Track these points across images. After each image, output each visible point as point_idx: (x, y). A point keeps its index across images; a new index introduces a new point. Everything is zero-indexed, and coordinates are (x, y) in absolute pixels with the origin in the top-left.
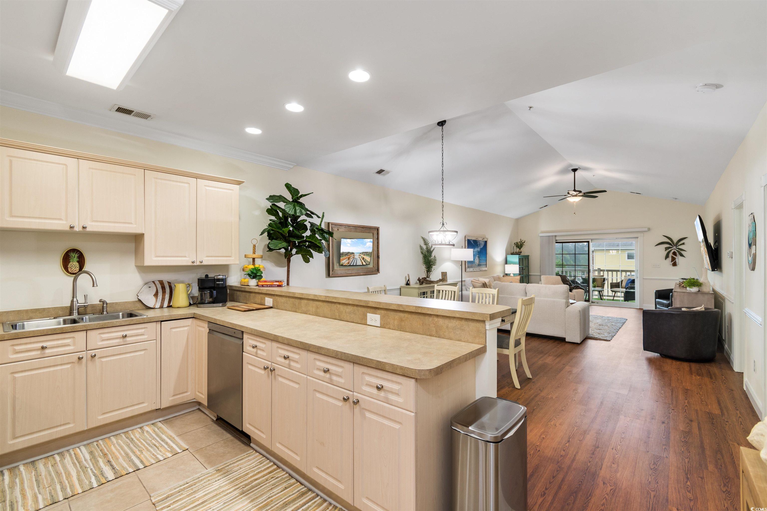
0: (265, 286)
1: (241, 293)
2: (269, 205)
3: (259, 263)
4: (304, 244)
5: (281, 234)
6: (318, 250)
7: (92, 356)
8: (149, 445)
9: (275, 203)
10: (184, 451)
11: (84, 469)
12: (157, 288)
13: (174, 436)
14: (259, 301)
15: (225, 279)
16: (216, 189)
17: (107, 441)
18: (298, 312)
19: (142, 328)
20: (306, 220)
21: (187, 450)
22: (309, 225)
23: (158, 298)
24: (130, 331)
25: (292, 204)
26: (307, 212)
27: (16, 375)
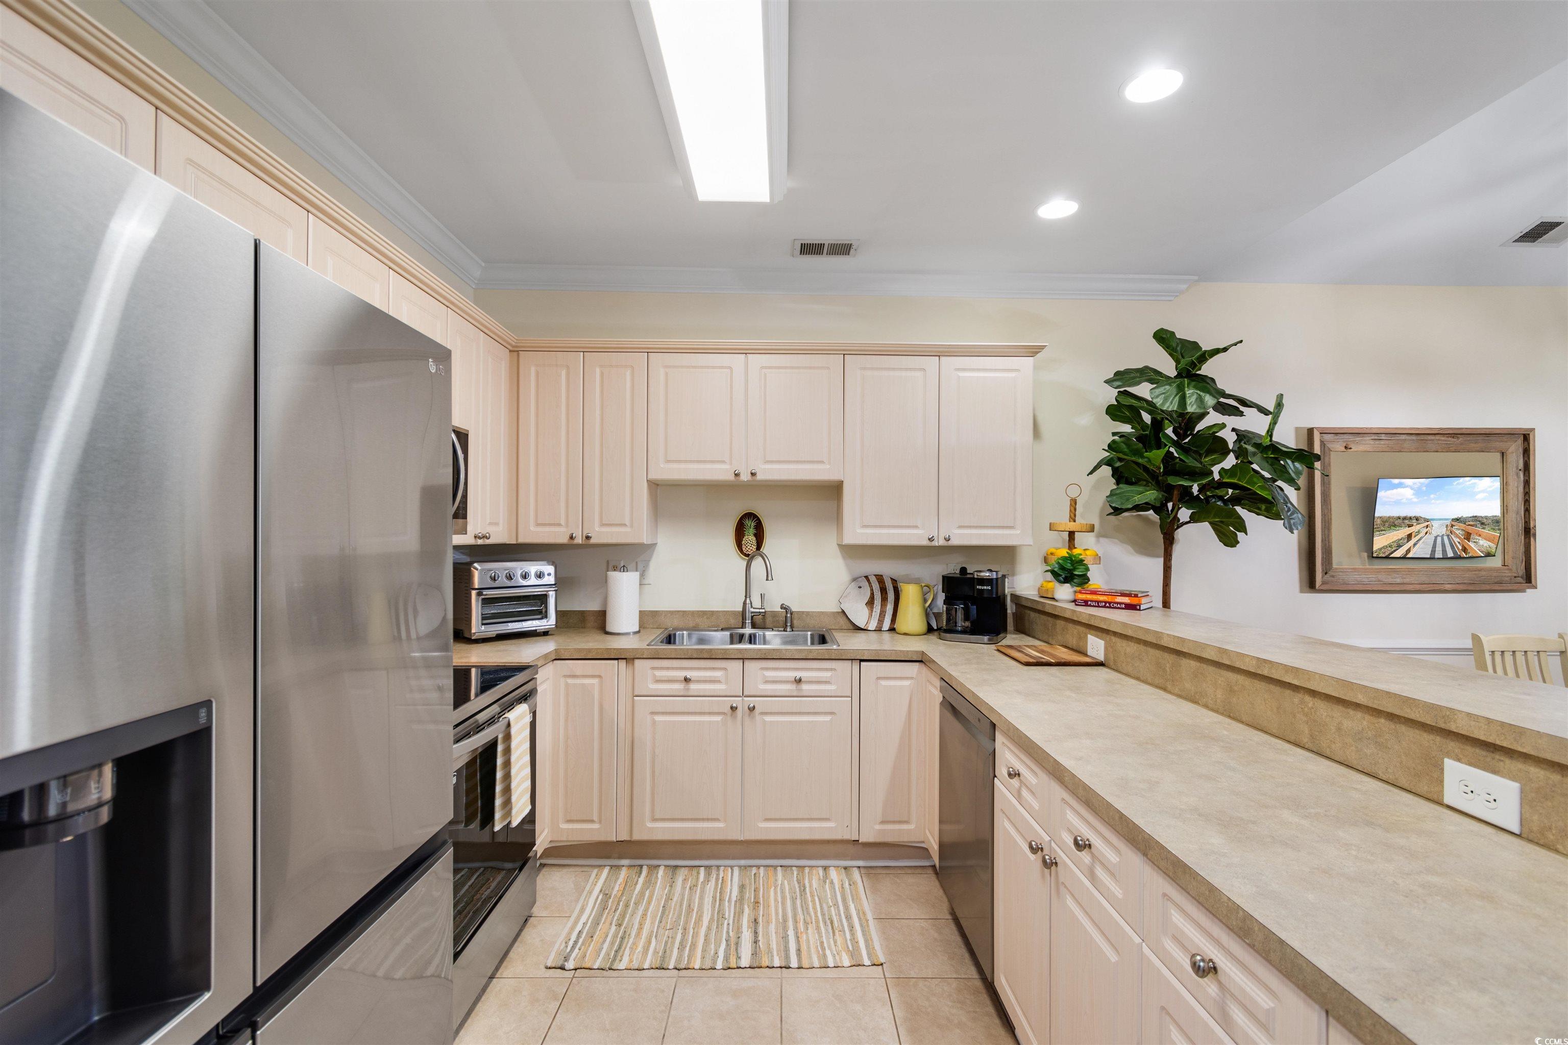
0: (1094, 604)
1: (1037, 615)
2: (1110, 395)
3: (1087, 545)
4: (1219, 492)
5: (1146, 469)
6: (1267, 510)
7: (749, 708)
8: (823, 915)
9: (1128, 389)
10: (875, 965)
11: (721, 915)
12: (872, 590)
13: (870, 916)
14: (1073, 642)
15: (997, 579)
16: (981, 374)
17: (770, 874)
18: (1170, 692)
19: (827, 670)
20: (1223, 426)
21: (880, 967)
22: (1230, 438)
23: (874, 610)
24: (809, 672)
25: (1174, 382)
26: (1222, 400)
27: (658, 718)
